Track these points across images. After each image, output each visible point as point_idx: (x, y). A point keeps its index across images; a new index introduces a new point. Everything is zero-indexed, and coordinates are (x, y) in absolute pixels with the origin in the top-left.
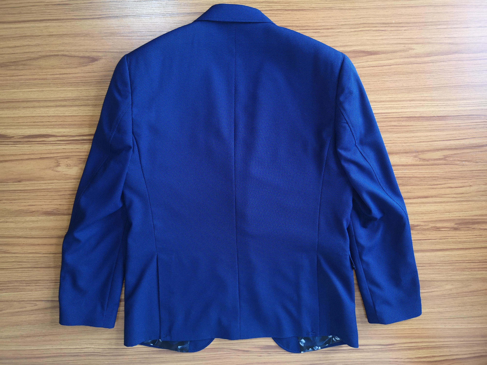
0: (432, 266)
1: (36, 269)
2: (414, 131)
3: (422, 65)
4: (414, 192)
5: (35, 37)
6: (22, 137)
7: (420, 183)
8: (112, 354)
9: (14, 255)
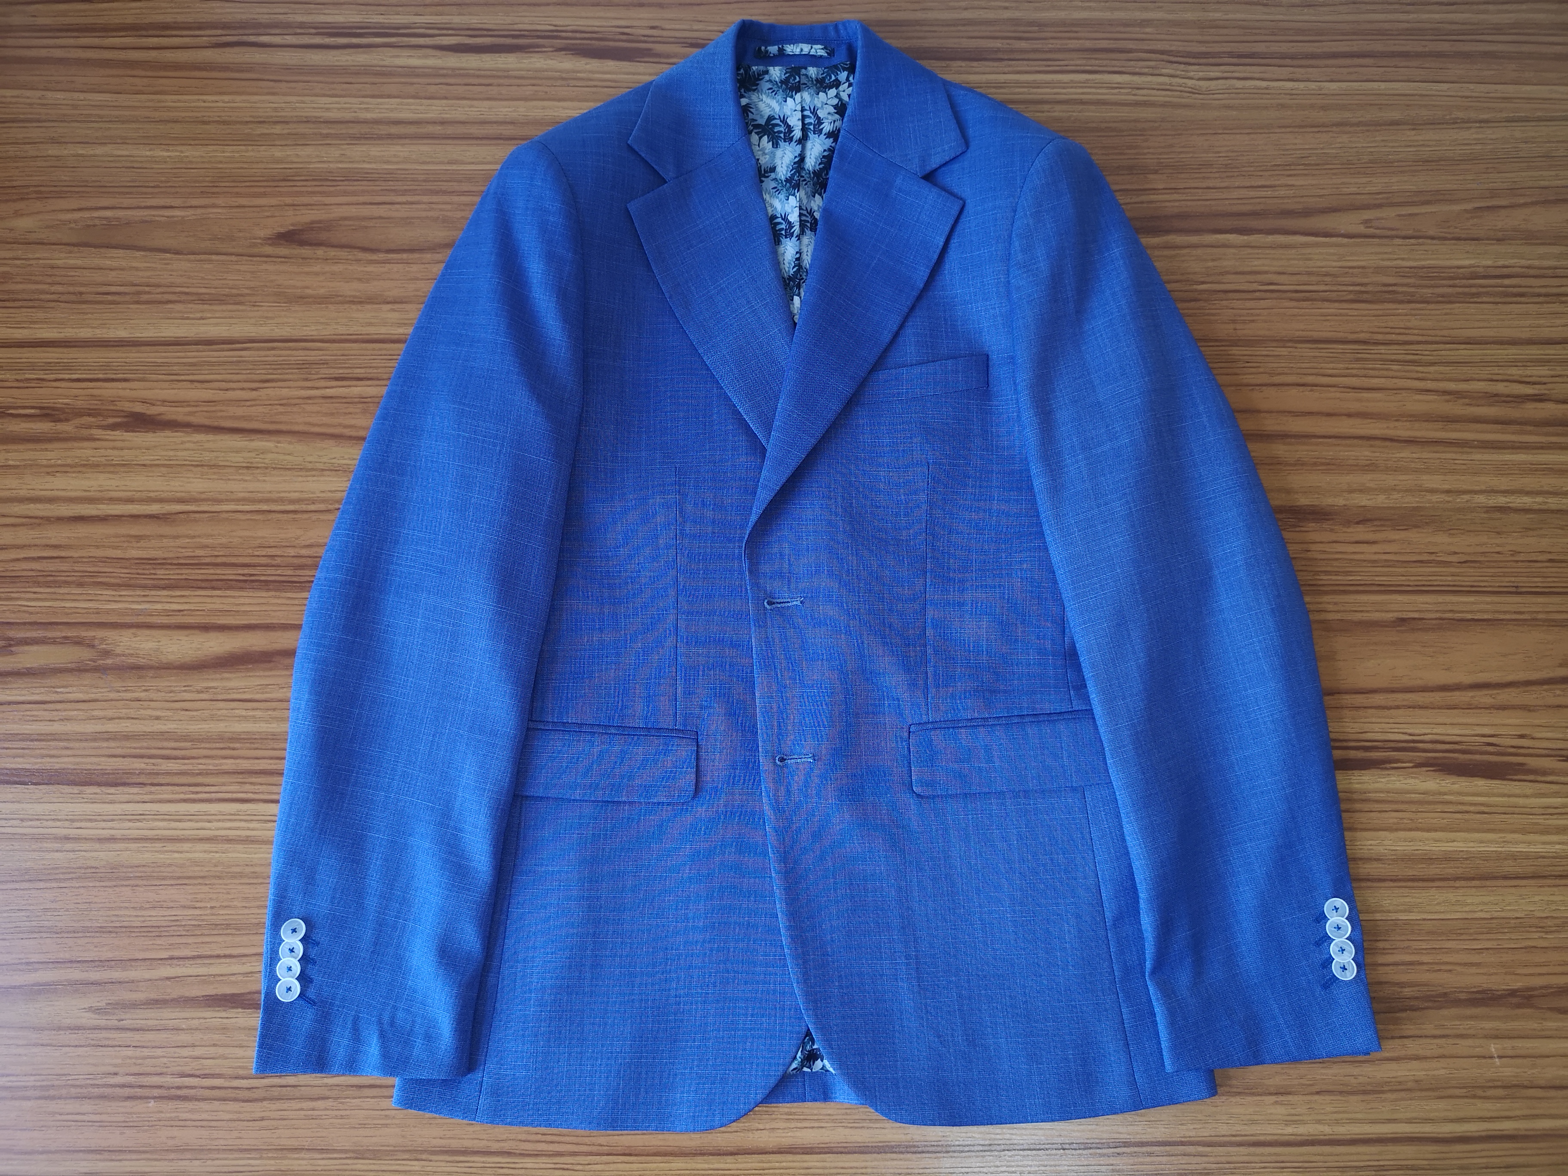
0: (74, 293)
1: (1362, 336)
2: (107, 740)
3: (67, 956)
4: (117, 536)
5: (1331, 1088)
6: (1388, 766)
7: (96, 566)
8: (1131, 55)
9: (1430, 385)
